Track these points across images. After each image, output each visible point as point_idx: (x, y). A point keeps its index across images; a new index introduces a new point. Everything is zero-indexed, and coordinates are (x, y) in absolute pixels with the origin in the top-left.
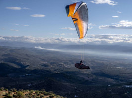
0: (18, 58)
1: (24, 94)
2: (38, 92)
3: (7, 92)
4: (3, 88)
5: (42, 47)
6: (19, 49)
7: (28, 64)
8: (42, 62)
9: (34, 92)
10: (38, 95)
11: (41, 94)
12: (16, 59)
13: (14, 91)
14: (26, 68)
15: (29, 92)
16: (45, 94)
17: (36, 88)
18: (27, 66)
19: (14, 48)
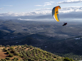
0: (8, 27)
1: (15, 48)
2: (23, 46)
3: (4, 48)
4: (1, 45)
5: (21, 19)
6: (8, 21)
7: (15, 30)
8: (23, 28)
9: (20, 46)
10: (23, 48)
11: (25, 47)
12: (7, 27)
13: (8, 47)
14: (14, 32)
15: (17, 46)
16: (27, 47)
17: (22, 44)
18: (14, 31)
19: (5, 21)
